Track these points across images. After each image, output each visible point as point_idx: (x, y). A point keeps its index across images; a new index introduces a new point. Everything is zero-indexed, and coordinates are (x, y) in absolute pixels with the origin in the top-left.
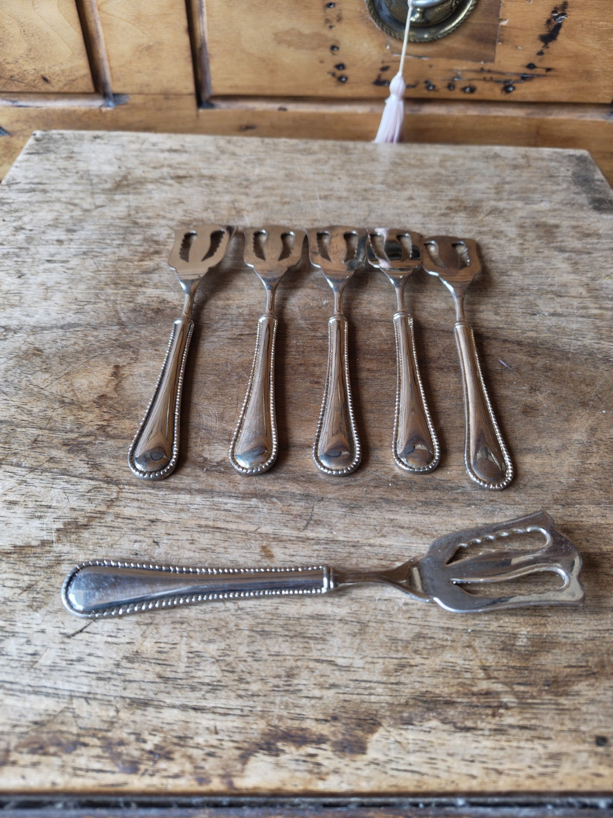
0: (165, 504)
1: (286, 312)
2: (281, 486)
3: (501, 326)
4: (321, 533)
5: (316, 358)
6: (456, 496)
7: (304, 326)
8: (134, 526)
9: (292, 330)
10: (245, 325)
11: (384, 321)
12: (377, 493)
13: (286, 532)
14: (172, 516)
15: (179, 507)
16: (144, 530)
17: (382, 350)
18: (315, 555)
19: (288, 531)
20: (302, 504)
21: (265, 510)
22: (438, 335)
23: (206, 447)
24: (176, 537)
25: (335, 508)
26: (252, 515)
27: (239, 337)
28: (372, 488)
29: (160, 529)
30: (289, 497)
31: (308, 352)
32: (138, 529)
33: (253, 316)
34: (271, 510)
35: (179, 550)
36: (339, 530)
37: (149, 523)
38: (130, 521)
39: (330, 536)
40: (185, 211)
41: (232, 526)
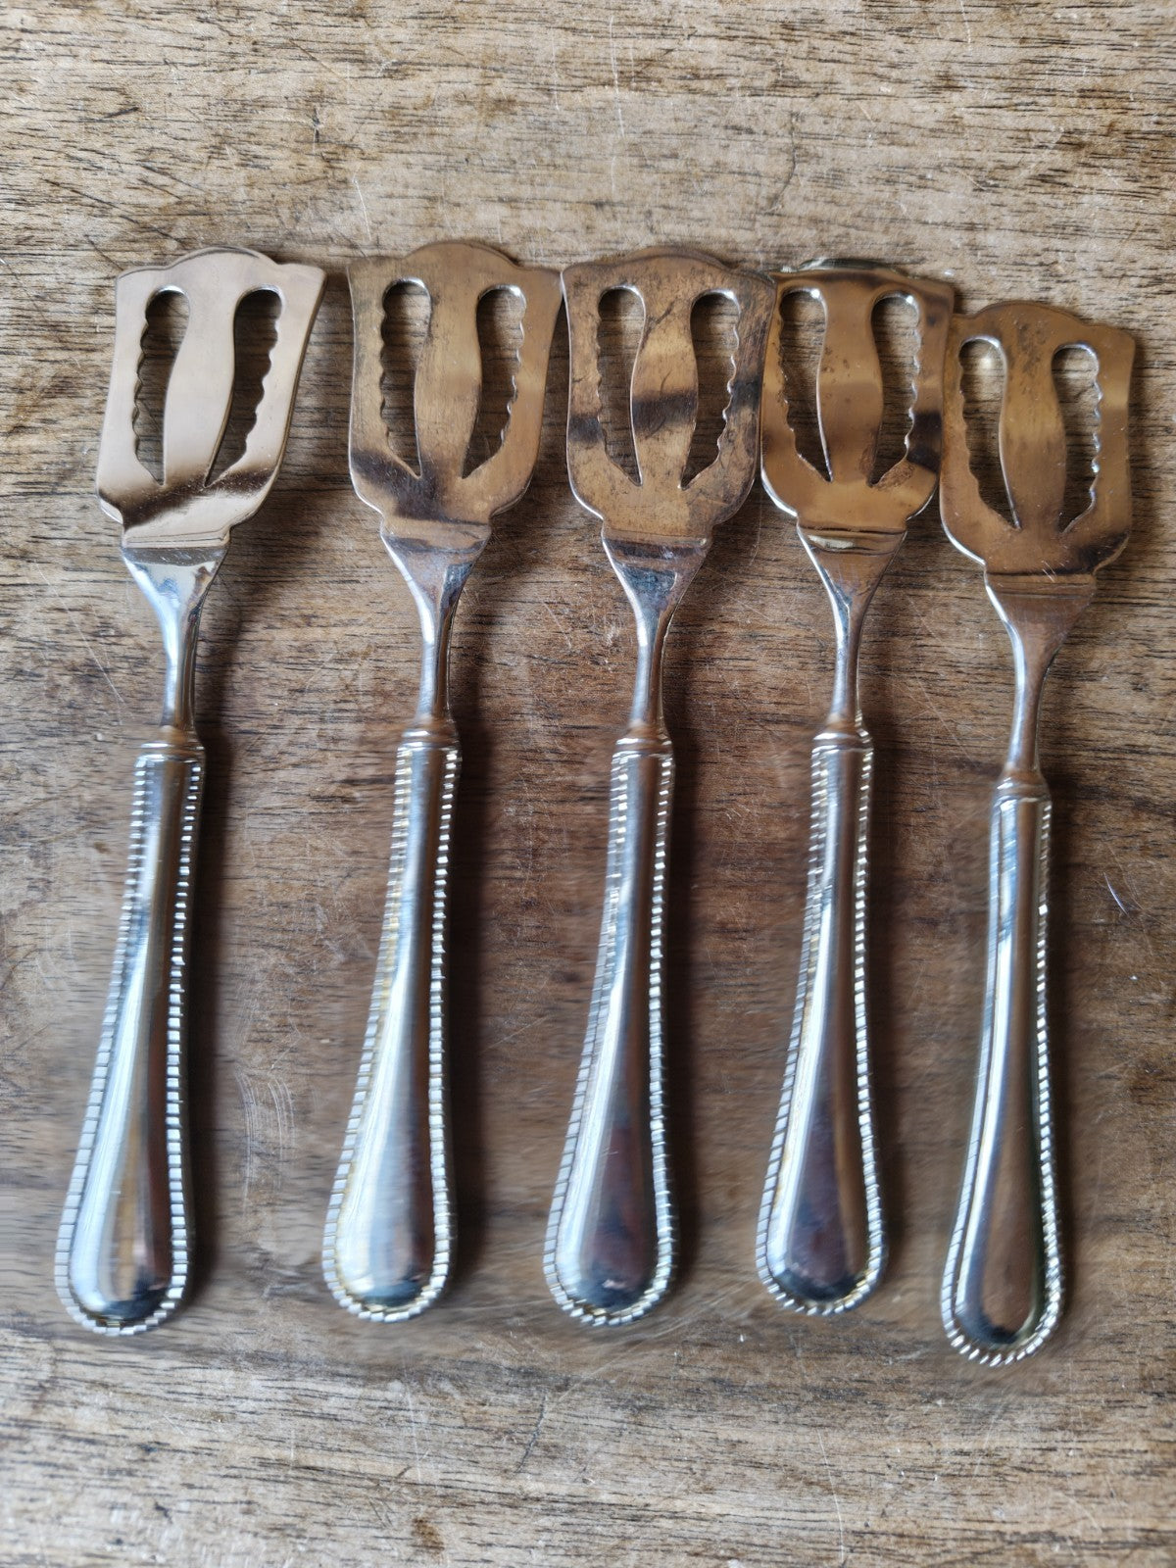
0: (174, 1397)
1: (489, 679)
2: (463, 1345)
3: (1141, 740)
4: (557, 1481)
5: (570, 881)
6: (903, 1371)
7: (543, 742)
8: (105, 1464)
9: (506, 765)
10: (362, 741)
11: (786, 720)
12: (706, 1366)
13: (475, 1479)
14: (192, 1433)
15: (209, 1405)
16: (130, 1473)
17: (769, 848)
18: (541, 1543)
19: (478, 1478)
20: (513, 1398)
21: (423, 1418)
22: (944, 783)
23: (265, 1214)
24: (210, 1495)
25: (597, 1411)
26: (390, 1432)
27: (347, 791)
28: (694, 1351)
29: (167, 1473)
30: (481, 1377)
31: (554, 853)
32: (114, 1472)
33: (386, 695)
34: (437, 1415)
35: (217, 1531)
36: (603, 1474)
37: (140, 1454)
38: (93, 1449)
39: (580, 1489)
40: (145, 158)
41: (344, 1463)
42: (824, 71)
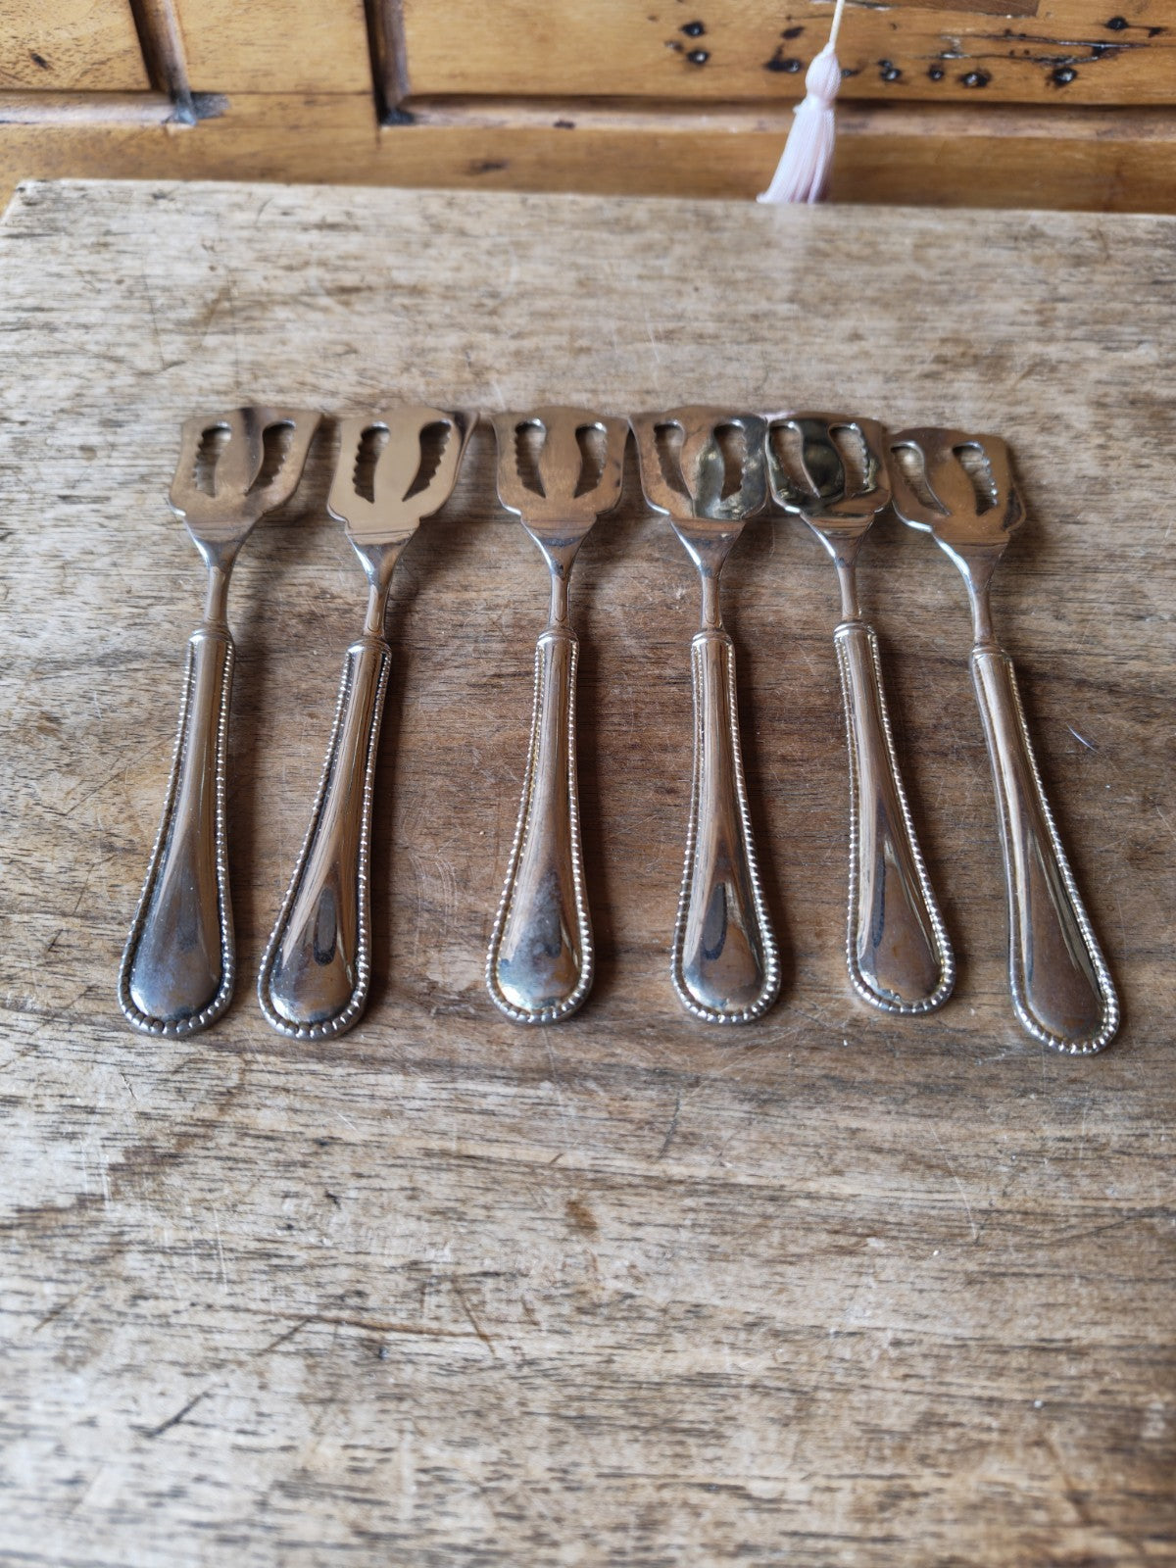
0: (348, 1100)
1: (595, 617)
2: (605, 1051)
3: (1070, 646)
4: (697, 1165)
5: (665, 731)
6: (994, 1071)
7: (635, 652)
8: (281, 1157)
9: (609, 663)
10: (505, 652)
11: (811, 638)
12: (818, 1065)
13: (621, 1164)
14: (365, 1129)
15: (380, 1105)
16: (304, 1165)
17: (811, 711)
18: (688, 1222)
19: (625, 1164)
20: (652, 1093)
21: (572, 1111)
22: (932, 671)
23: (433, 953)
24: (377, 1183)
25: (726, 1103)
26: (542, 1124)
27: (495, 681)
28: (805, 1053)
29: (340, 1164)
30: (622, 1077)
31: (650, 716)
32: (289, 1165)
33: (522, 628)
34: (584, 1109)
35: (383, 1216)
36: (738, 1158)
37: (314, 1148)
38: (271, 1145)
39: (719, 1173)
40: (362, 372)
41: (501, 1152)
42: (779, 334)
